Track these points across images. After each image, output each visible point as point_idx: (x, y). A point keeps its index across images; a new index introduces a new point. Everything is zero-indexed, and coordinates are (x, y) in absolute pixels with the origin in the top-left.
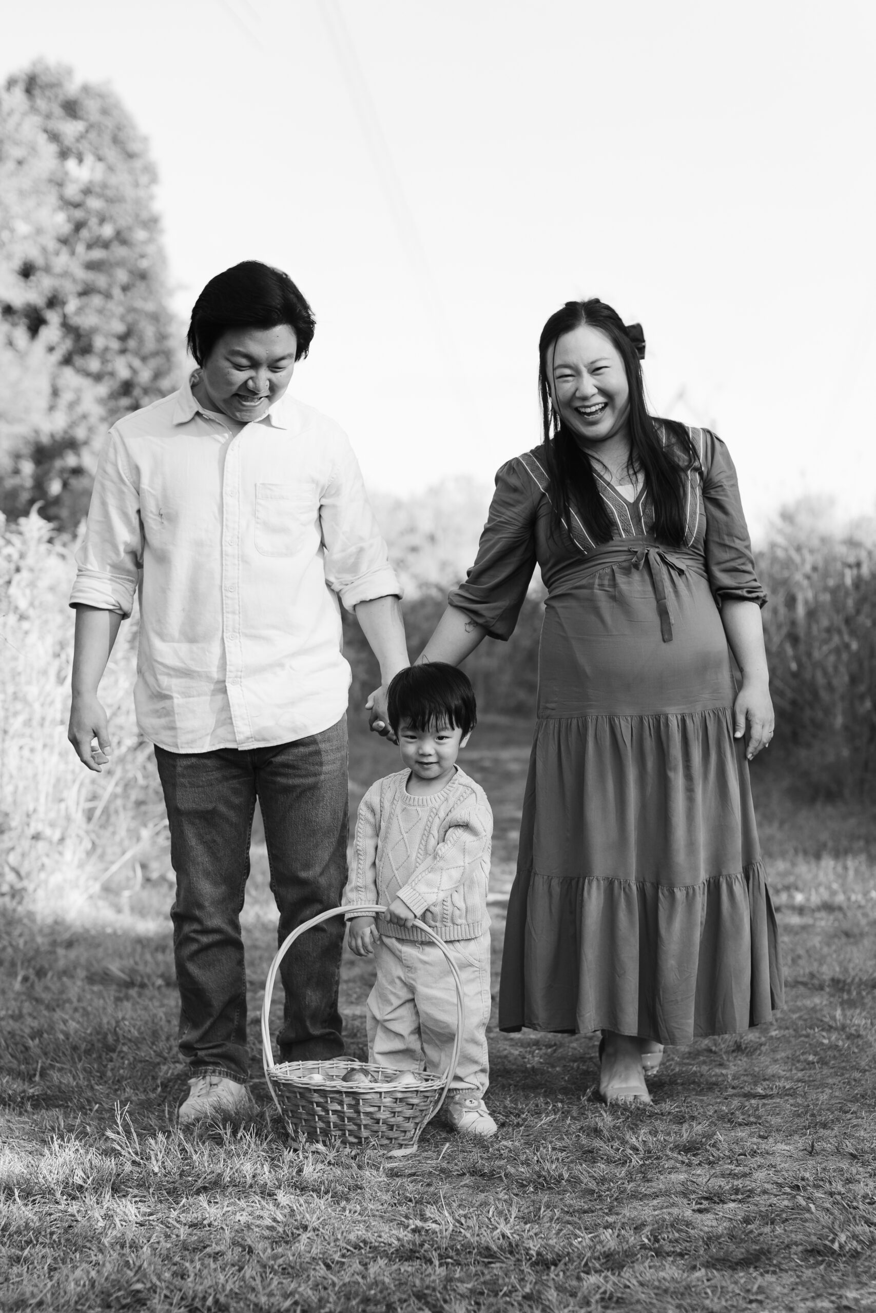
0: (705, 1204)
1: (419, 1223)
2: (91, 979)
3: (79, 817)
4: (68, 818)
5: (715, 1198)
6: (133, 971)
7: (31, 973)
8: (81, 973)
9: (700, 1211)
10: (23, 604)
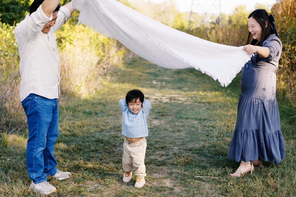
0: (161, 156)
1: (120, 158)
2: (83, 113)
3: (84, 82)
4: (82, 82)
5: (163, 155)
6: (90, 112)
7: (74, 111)
8: (82, 112)
9: (160, 157)
10: (75, 44)
